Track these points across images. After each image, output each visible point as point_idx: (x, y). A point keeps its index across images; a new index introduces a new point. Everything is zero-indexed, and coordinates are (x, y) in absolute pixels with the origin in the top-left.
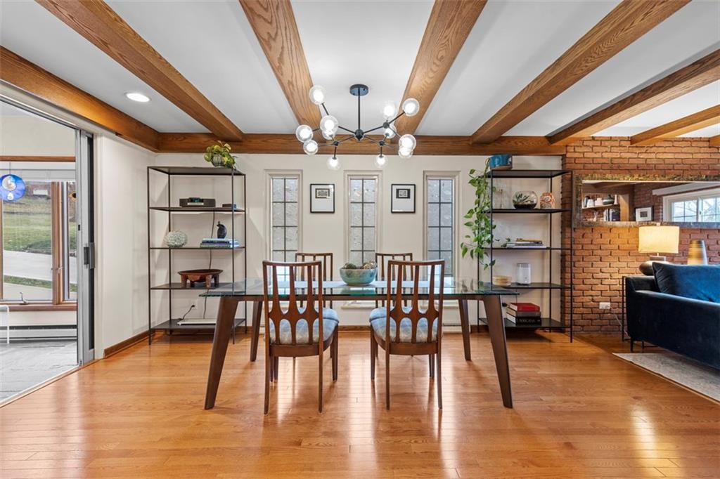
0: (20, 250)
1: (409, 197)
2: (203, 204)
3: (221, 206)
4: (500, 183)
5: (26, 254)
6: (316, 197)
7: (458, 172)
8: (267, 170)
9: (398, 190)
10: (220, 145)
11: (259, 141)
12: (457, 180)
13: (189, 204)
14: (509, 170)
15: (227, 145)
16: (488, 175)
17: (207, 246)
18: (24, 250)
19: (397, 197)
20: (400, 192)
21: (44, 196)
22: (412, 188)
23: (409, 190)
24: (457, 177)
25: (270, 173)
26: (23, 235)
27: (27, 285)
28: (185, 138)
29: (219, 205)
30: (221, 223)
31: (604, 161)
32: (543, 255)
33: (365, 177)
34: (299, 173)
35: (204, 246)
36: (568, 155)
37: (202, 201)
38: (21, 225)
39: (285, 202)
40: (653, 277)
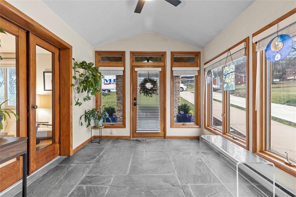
0: (282, 104)
5: (285, 106)
18: (284, 104)
21: (292, 79)
26: (284, 96)
27: (286, 124)
38: (283, 92)
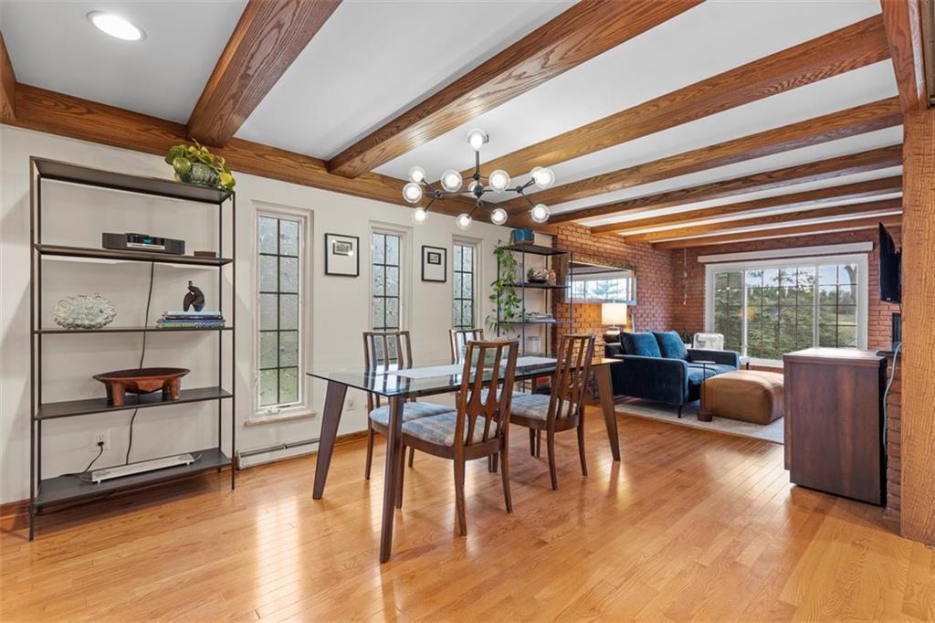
1: (439, 263)
2: (163, 248)
3: (193, 255)
4: (517, 256)
6: (334, 253)
7: (480, 240)
8: (255, 201)
9: (429, 253)
10: (197, 147)
11: (251, 153)
12: (479, 249)
13: (129, 245)
14: (531, 245)
15: (204, 148)
16: (510, 248)
17: (173, 325)
19: (429, 262)
20: (432, 256)
22: (442, 252)
23: (440, 255)
24: (479, 245)
25: (259, 206)
28: (89, 112)
29: (189, 252)
30: (194, 285)
31: (577, 245)
32: (541, 327)
33: (388, 232)
34: (307, 214)
35: (168, 325)
36: (559, 236)
37: (162, 241)
39: (279, 256)
40: (619, 344)
